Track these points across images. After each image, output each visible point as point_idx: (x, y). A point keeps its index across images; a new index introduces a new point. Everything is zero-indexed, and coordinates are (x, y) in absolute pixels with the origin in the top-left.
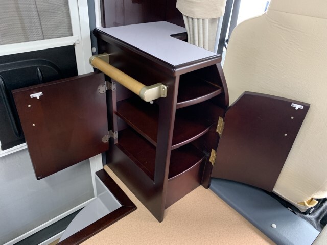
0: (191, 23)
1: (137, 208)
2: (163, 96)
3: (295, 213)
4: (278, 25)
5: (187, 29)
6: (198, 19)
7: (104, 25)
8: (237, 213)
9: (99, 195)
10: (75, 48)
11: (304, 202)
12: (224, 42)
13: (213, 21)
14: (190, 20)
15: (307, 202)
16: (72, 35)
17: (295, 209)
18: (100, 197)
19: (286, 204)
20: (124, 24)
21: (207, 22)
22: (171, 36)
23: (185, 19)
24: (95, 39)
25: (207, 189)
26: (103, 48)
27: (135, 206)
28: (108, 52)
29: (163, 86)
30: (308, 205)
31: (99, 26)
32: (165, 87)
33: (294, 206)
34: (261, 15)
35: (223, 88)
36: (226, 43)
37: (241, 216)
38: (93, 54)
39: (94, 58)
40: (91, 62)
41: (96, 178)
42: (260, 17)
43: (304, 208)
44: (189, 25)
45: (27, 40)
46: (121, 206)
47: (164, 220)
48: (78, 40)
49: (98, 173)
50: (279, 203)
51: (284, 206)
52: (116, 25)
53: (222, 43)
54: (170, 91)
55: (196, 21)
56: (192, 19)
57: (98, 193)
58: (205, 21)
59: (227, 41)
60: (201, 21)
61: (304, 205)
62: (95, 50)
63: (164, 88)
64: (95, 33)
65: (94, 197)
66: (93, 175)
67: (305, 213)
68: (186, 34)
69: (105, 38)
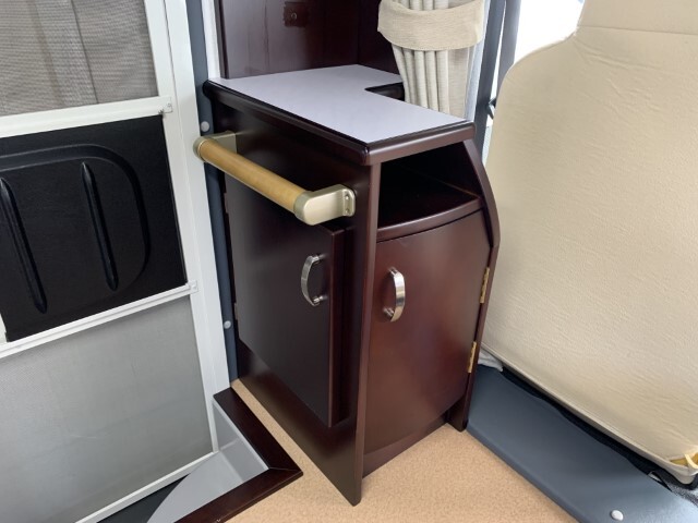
0: (409, 63)
1: (301, 474)
2: (345, 213)
3: (666, 486)
4: (600, 58)
5: (404, 76)
6: (425, 52)
7: (225, 74)
8: (530, 486)
9: (225, 447)
10: (165, 121)
11: (685, 459)
12: (487, 105)
13: (459, 55)
14: (408, 55)
15: (693, 459)
16: (157, 95)
17: (666, 477)
18: (224, 451)
19: (645, 465)
20: (269, 71)
21: (445, 58)
22: (368, 89)
23: (397, 54)
24: (207, 103)
25: (460, 430)
26: (225, 122)
27: (299, 470)
28: (233, 129)
29: (345, 190)
30: (694, 466)
31: (214, 75)
32: (351, 194)
33: (665, 470)
34: (562, 39)
35: (483, 198)
36: (492, 107)
37: (541, 493)
38: (202, 133)
39: (203, 141)
40: (196, 149)
41: (215, 409)
42: (561, 43)
43: (686, 473)
44: (406, 68)
45: (62, 105)
46: (266, 468)
47: (363, 500)
48: (170, 105)
49: (219, 397)
50: (630, 465)
51: (640, 469)
52: (251, 72)
53: (484, 105)
54: (362, 202)
55: (420, 56)
56: (413, 52)
57: (221, 443)
58: (440, 55)
59: (494, 103)
60: (431, 56)
61: (687, 464)
62: (206, 126)
63: (348, 195)
64: (207, 91)
65: (212, 450)
66: (210, 401)
67: (690, 487)
68: (401, 85)
69: (227, 100)
